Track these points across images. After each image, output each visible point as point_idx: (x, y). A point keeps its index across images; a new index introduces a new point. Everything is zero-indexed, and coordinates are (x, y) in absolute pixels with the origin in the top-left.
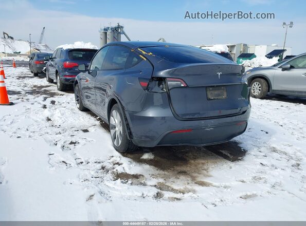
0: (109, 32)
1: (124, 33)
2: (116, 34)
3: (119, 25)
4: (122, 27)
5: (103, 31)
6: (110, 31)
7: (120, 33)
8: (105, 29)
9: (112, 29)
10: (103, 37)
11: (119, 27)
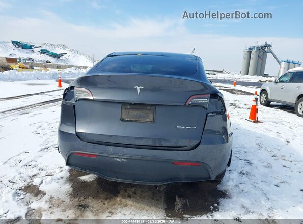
0: (253, 52)
1: (271, 52)
2: (262, 53)
3: (266, 44)
4: (270, 46)
5: (247, 50)
6: (255, 50)
7: (267, 52)
8: (250, 49)
9: (257, 48)
10: (247, 56)
11: (266, 46)
